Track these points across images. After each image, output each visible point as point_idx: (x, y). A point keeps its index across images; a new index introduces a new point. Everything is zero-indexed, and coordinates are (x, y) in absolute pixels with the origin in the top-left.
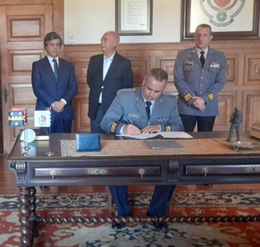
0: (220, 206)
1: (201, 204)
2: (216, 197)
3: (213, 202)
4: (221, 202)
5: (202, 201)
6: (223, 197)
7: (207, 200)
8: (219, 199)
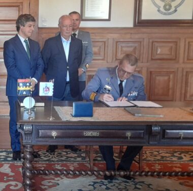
0: (174, 162)
1: (158, 160)
2: (169, 155)
3: (168, 159)
4: (174, 159)
5: (159, 158)
6: (175, 154)
7: (162, 157)
8: (172, 156)
